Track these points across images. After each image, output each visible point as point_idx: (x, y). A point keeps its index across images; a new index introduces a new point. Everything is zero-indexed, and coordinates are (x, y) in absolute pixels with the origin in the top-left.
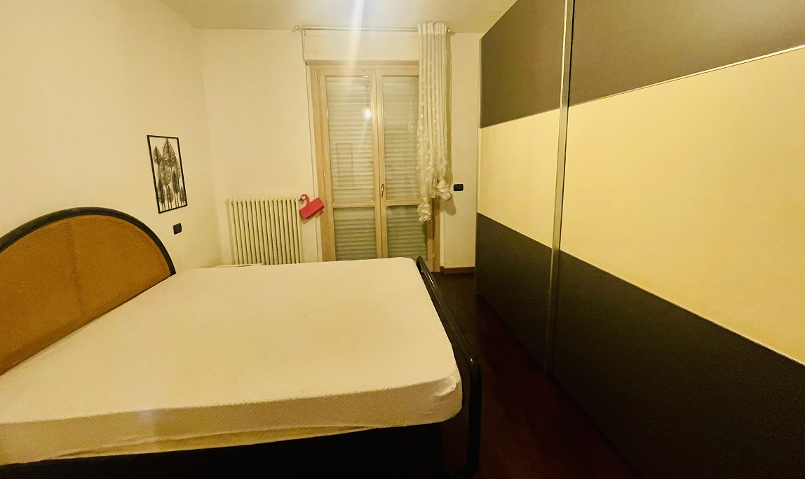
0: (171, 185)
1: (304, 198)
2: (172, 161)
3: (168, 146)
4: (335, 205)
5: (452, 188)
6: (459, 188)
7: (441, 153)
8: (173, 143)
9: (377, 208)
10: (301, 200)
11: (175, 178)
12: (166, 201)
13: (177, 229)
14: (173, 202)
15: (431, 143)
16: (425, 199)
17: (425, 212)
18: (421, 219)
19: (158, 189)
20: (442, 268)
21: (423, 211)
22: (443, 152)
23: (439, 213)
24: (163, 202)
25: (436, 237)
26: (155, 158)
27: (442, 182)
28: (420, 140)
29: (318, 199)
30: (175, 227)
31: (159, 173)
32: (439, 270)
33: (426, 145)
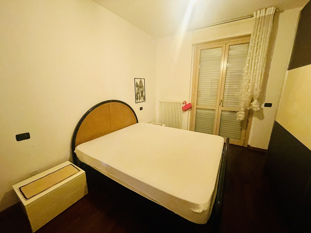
0: (140, 94)
1: (184, 102)
2: (141, 87)
3: (141, 81)
4: (197, 107)
5: (264, 104)
6: (269, 105)
7: (257, 85)
8: (143, 80)
9: (217, 111)
10: (183, 103)
11: (142, 92)
12: (138, 99)
13: (141, 109)
14: (141, 100)
15: (251, 80)
16: (242, 109)
17: (241, 116)
18: (237, 119)
19: (136, 95)
20: (249, 146)
21: (240, 115)
22: (259, 85)
23: (252, 117)
24: (137, 100)
25: (248, 129)
26: (137, 85)
27: (255, 101)
28: (244, 78)
29: (190, 104)
30: (140, 108)
31: (137, 90)
32: (246, 146)
33: (247, 81)
